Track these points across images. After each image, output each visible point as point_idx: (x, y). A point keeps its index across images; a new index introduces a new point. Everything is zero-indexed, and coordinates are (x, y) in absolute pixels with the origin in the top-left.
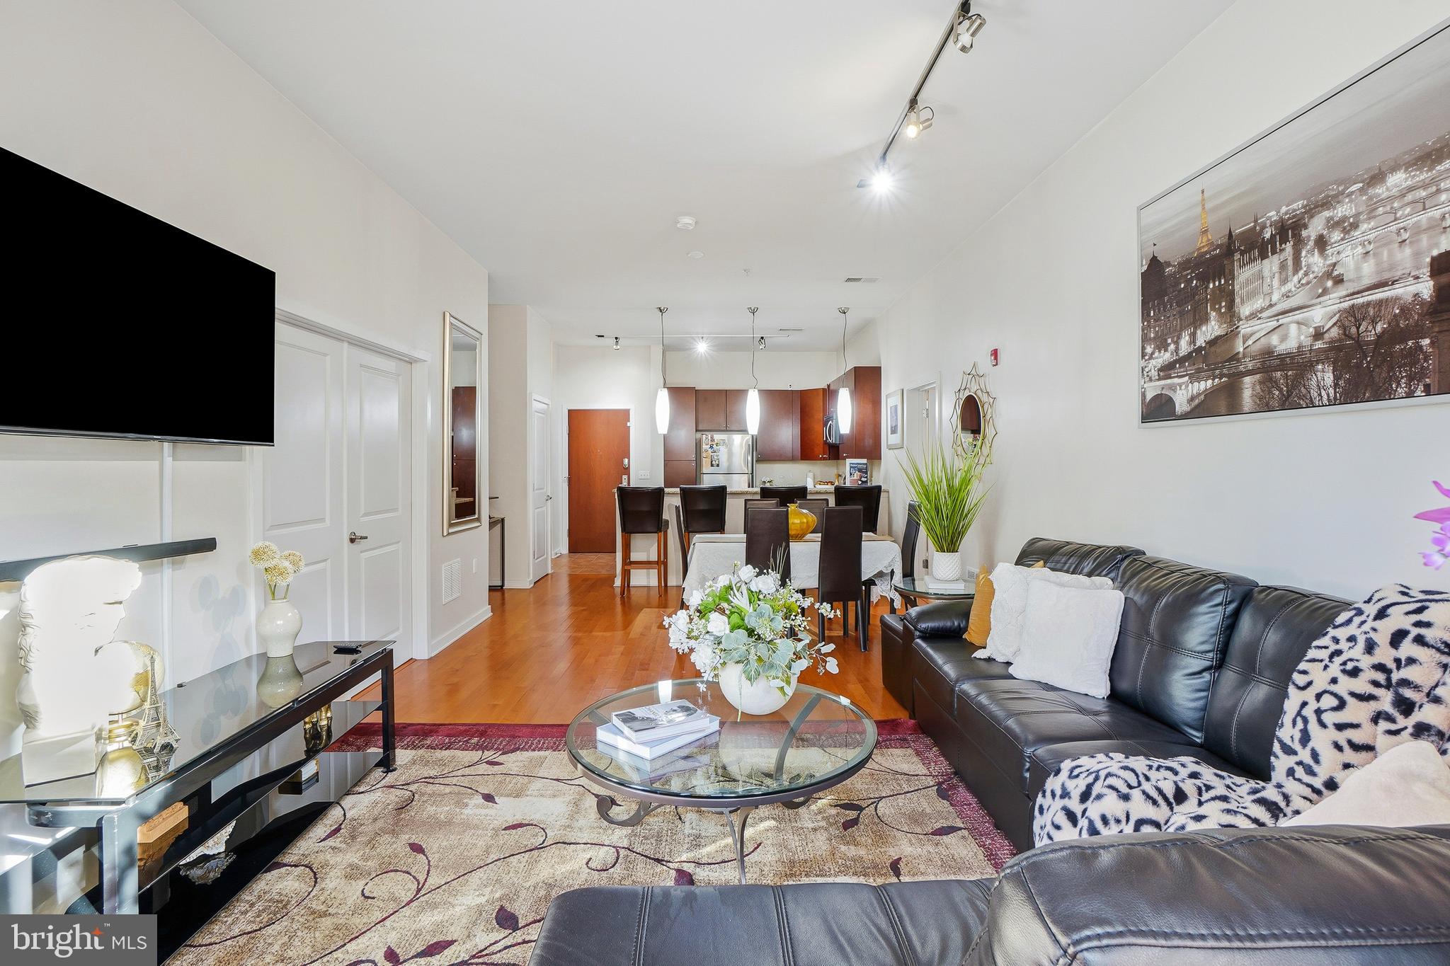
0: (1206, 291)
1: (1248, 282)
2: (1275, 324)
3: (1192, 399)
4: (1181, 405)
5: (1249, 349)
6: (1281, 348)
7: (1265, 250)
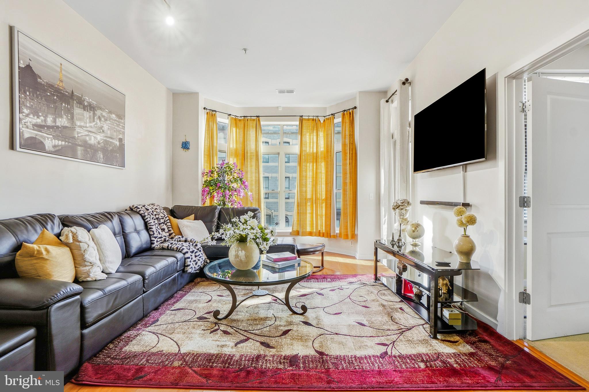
0: (61, 105)
1: (79, 114)
2: (87, 133)
3: (55, 146)
4: (49, 147)
5: (79, 137)
6: (89, 142)
7: (84, 108)
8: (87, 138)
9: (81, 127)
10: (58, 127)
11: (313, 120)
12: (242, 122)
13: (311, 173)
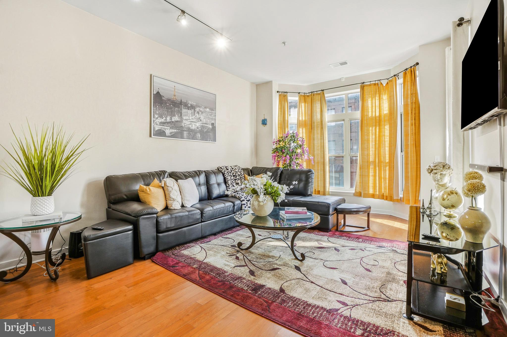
0: (175, 109)
1: (185, 112)
2: (190, 123)
3: (171, 133)
4: (168, 134)
5: (185, 126)
6: (192, 128)
7: (188, 108)
8: (190, 126)
9: (186, 120)
10: (173, 122)
11: (375, 84)
12: (310, 97)
13: (374, 137)
